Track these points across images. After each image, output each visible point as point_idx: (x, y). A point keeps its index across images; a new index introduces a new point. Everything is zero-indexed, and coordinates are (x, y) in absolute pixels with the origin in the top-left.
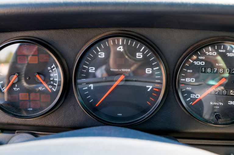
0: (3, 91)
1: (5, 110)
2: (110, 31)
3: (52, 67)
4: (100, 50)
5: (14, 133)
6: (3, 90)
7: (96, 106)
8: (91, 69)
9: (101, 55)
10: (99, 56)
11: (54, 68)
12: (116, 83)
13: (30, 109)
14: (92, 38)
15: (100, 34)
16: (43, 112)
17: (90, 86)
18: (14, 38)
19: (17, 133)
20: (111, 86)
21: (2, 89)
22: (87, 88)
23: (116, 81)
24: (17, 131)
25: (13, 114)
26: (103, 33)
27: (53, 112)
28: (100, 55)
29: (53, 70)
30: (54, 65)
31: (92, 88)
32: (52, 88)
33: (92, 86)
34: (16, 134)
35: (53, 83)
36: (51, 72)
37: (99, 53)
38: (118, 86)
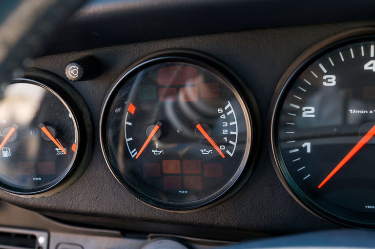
0: (133, 156)
1: (139, 193)
2: (349, 29)
3: (226, 108)
4: (325, 71)
5: (146, 238)
6: (133, 154)
7: (320, 187)
8: (307, 110)
9: (329, 80)
10: (325, 84)
11: (229, 109)
12: (364, 140)
13: (183, 192)
14: (310, 46)
15: (327, 37)
16: (212, 198)
17: (304, 146)
18: (154, 52)
19: (152, 238)
20: (353, 145)
21: (131, 153)
22: (297, 150)
23: (363, 134)
24: (150, 235)
25: (153, 201)
26: (335, 34)
27: (228, 199)
28: (326, 80)
29: (228, 114)
30: (229, 105)
31: (309, 151)
32: (226, 150)
33: (308, 145)
34: (149, 239)
35: (228, 140)
36: (224, 117)
37: (325, 77)
38: (366, 146)
